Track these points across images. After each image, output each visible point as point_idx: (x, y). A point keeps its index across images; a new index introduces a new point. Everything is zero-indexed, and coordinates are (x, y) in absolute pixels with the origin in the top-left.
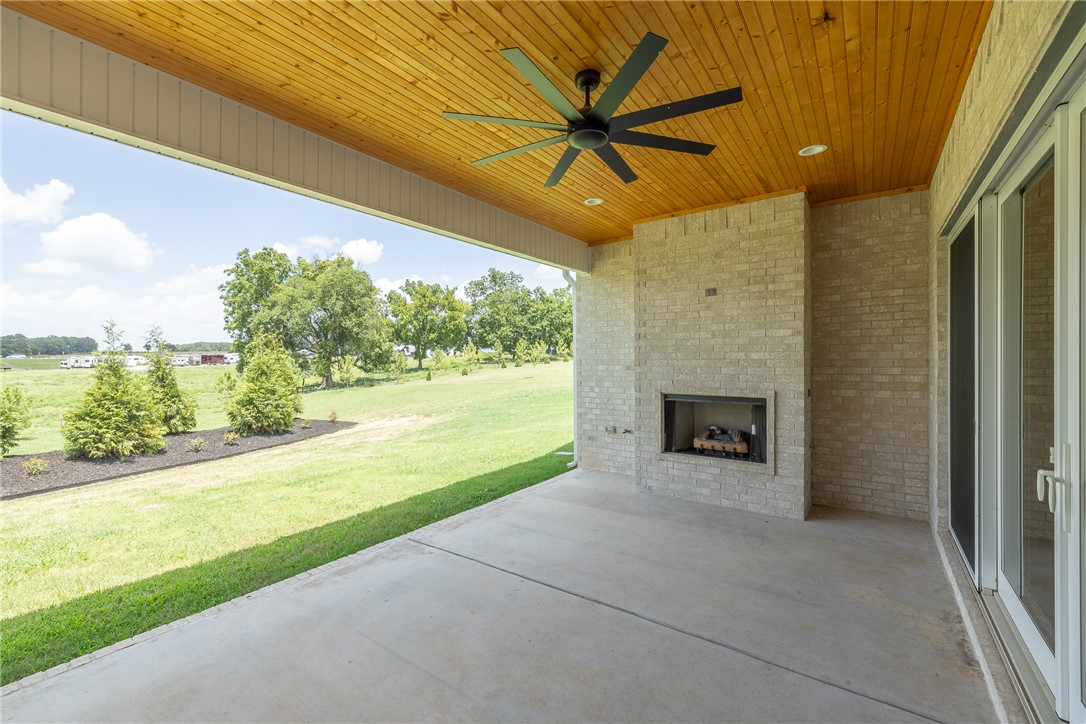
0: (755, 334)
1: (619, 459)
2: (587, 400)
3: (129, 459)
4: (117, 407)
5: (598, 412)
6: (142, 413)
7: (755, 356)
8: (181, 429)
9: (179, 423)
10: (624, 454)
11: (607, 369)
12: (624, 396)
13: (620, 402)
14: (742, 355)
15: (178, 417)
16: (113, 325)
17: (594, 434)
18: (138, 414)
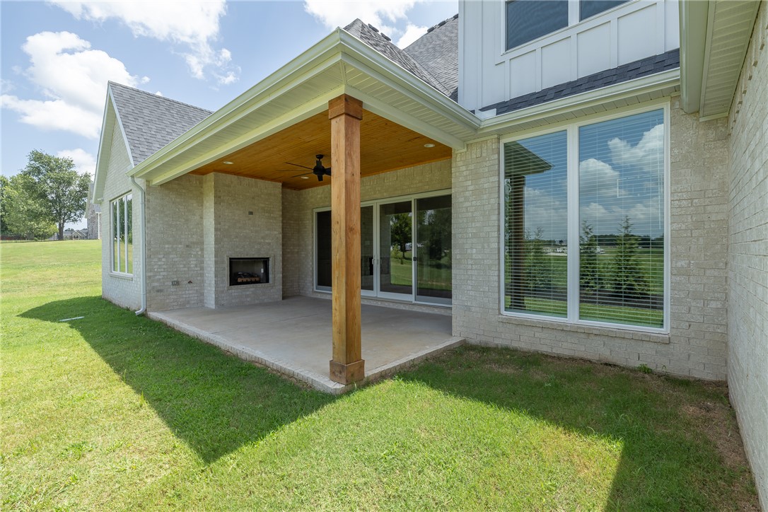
0: (267, 232)
1: (181, 300)
2: (156, 267)
5: (165, 273)
7: (267, 241)
10: (184, 296)
11: (172, 248)
12: (185, 262)
13: (182, 266)
14: (262, 240)
17: (161, 288)
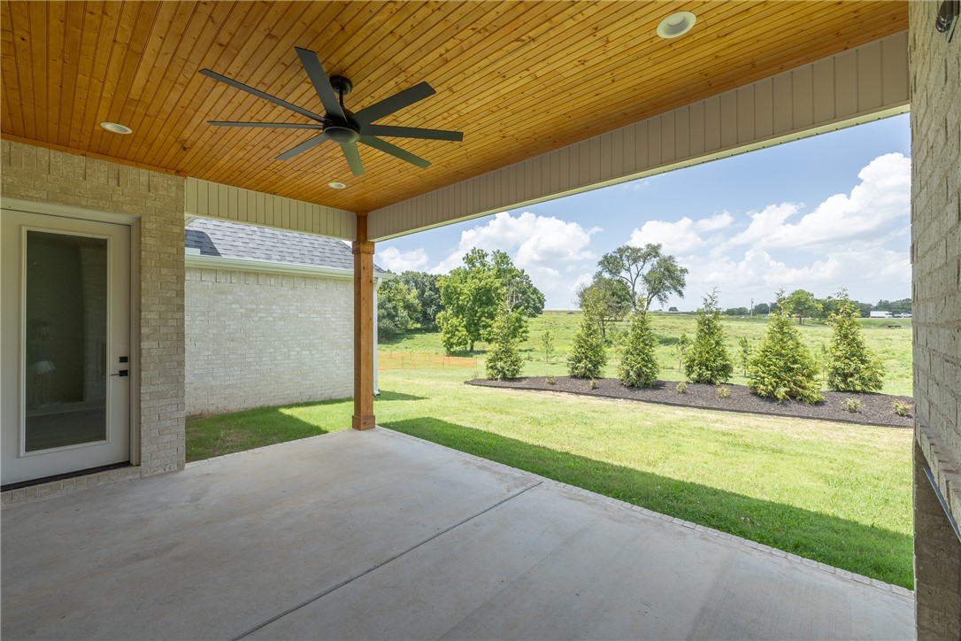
3: (784, 402)
4: (777, 359)
6: (796, 366)
8: (858, 388)
9: (857, 382)
15: (857, 376)
16: (782, 292)
18: (792, 366)
